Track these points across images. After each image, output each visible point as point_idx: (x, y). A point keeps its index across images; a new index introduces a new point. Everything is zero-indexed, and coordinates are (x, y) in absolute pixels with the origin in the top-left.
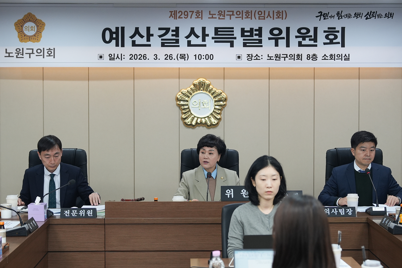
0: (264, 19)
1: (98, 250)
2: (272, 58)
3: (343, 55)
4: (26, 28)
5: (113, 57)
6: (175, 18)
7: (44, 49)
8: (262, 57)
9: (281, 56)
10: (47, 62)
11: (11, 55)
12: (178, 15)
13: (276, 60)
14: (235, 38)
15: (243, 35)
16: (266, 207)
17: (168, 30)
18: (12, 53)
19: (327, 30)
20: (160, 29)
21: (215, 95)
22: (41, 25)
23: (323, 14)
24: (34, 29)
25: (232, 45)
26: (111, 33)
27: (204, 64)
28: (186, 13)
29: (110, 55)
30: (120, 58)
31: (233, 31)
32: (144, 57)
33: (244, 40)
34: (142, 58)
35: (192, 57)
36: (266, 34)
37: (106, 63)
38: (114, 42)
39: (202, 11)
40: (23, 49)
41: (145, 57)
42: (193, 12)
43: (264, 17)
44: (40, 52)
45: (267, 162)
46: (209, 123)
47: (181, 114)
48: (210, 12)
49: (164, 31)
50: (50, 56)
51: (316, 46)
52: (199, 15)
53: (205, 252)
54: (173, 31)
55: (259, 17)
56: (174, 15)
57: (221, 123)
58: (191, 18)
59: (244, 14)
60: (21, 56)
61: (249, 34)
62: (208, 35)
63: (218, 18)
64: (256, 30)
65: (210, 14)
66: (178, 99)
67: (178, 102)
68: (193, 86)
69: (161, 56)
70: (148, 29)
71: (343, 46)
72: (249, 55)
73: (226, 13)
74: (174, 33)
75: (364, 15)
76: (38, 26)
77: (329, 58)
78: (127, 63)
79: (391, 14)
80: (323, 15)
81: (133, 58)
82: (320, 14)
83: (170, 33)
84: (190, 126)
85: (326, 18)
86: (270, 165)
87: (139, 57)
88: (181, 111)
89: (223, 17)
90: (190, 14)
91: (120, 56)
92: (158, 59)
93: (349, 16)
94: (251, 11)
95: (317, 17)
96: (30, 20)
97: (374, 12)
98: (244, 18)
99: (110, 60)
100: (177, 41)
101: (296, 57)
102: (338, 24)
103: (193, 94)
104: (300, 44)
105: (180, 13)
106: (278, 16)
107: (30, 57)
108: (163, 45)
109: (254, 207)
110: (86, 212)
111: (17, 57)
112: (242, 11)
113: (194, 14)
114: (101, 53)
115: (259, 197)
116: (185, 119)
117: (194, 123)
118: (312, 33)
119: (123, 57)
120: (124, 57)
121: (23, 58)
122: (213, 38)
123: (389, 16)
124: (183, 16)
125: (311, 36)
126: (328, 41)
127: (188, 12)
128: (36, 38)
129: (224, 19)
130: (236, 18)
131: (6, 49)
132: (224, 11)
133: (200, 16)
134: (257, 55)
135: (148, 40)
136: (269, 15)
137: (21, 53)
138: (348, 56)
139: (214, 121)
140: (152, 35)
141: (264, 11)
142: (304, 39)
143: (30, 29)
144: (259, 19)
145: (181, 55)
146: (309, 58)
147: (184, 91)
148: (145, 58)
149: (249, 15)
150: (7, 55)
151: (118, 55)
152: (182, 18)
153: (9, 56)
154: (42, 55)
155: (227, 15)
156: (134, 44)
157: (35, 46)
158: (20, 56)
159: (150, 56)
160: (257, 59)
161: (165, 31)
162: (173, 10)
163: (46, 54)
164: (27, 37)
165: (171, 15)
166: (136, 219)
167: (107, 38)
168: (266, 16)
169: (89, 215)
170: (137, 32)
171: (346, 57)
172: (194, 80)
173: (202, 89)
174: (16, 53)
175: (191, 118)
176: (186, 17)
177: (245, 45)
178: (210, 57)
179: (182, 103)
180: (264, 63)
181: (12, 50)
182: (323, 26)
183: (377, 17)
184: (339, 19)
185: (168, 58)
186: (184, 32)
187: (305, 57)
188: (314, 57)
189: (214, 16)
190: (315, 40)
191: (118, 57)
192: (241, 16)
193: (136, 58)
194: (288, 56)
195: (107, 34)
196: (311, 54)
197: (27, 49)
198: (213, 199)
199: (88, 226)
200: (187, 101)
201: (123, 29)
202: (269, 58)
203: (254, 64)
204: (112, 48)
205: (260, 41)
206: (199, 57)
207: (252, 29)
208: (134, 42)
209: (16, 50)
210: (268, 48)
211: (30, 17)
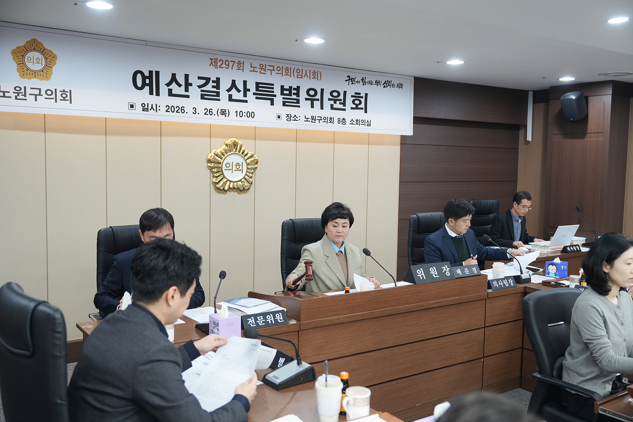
0: (302, 78)
2: (308, 120)
3: (366, 121)
4: (29, 59)
5: (146, 107)
6: (216, 67)
7: (56, 90)
9: (317, 118)
10: (61, 108)
11: (7, 94)
12: (219, 64)
13: (312, 122)
14: (275, 96)
15: (282, 94)
18: (9, 92)
19: (354, 95)
20: (200, 78)
21: (248, 157)
22: (50, 58)
23: (351, 78)
24: (40, 62)
25: (272, 104)
26: (144, 78)
27: (245, 122)
28: (227, 63)
29: (143, 105)
30: (155, 109)
31: (273, 88)
32: (181, 110)
33: (283, 98)
34: (180, 111)
35: (233, 114)
36: (303, 95)
37: (138, 114)
38: (147, 88)
40: (25, 87)
41: (182, 109)
42: (234, 62)
43: (302, 76)
44: (51, 94)
46: (241, 188)
47: (212, 178)
48: (251, 64)
49: (204, 81)
50: (64, 100)
51: (344, 110)
52: (240, 66)
54: (213, 82)
55: (297, 75)
56: (214, 63)
57: (252, 187)
58: (232, 69)
59: (284, 70)
60: (23, 97)
61: (287, 92)
62: (249, 90)
63: (259, 72)
64: (294, 89)
65: (251, 67)
66: (209, 161)
67: (209, 164)
68: (225, 146)
69: (201, 111)
70: (187, 76)
71: (366, 112)
72: (288, 115)
73: (268, 67)
74: (215, 84)
75: (382, 83)
76: (47, 59)
77: (355, 123)
78: (162, 116)
79: (401, 85)
80: (351, 80)
81: (170, 110)
82: (348, 78)
83: (211, 84)
85: (353, 82)
87: (176, 110)
89: (264, 72)
90: (231, 64)
91: (154, 107)
92: (197, 113)
93: (371, 83)
94: (291, 68)
95: (346, 81)
96: (34, 49)
97: (389, 82)
98: (283, 75)
99: (143, 110)
100: (218, 94)
101: (329, 119)
102: (362, 89)
103: (226, 156)
104: (332, 108)
105: (221, 61)
107: (36, 100)
108: (203, 97)
110: (274, 317)
111: (16, 98)
112: (282, 67)
113: (236, 65)
114: (132, 101)
116: (217, 183)
117: (226, 188)
118: (341, 97)
119: (158, 108)
120: (160, 108)
121: (26, 100)
122: (254, 94)
123: (400, 87)
124: (224, 65)
125: (341, 100)
126: (354, 106)
127: (230, 62)
128: (45, 75)
129: (265, 74)
130: (277, 73)
132: (265, 65)
133: (242, 68)
134: (295, 116)
135: (187, 90)
136: (306, 74)
137: (22, 93)
138: (369, 122)
139: (247, 185)
140: (191, 85)
141: (302, 70)
142: (335, 102)
143: (35, 61)
144: (298, 77)
145: (221, 110)
146: (339, 122)
147: (216, 151)
148: (183, 111)
149: (288, 72)
151: (152, 105)
152: (223, 68)
153: (5, 96)
154: (53, 98)
155: (268, 70)
156: (170, 93)
157: (44, 85)
158: (20, 97)
159: (189, 109)
160: (295, 120)
162: (213, 57)
164: (31, 73)
165: (212, 63)
167: (139, 84)
168: (303, 75)
169: (279, 321)
170: (174, 78)
172: (226, 139)
173: (234, 150)
174: (14, 93)
175: (223, 182)
176: (227, 67)
177: (284, 104)
178: (251, 115)
179: (214, 165)
180: (301, 125)
181: (9, 87)
182: (352, 90)
183: (391, 86)
184: (363, 85)
185: (208, 113)
186: (225, 85)
187: (336, 121)
188: (343, 121)
189: (255, 69)
190: (344, 104)
191: (152, 107)
192: (281, 72)
193: (173, 111)
194: (322, 119)
195: (139, 77)
196: (341, 118)
197: (31, 88)
200: (220, 163)
201: (157, 73)
202: (306, 120)
203: (292, 125)
204: (145, 96)
205: (298, 101)
206: (240, 114)
207: (291, 87)
208: (170, 91)
209: (15, 88)
210: (305, 109)
211: (35, 45)
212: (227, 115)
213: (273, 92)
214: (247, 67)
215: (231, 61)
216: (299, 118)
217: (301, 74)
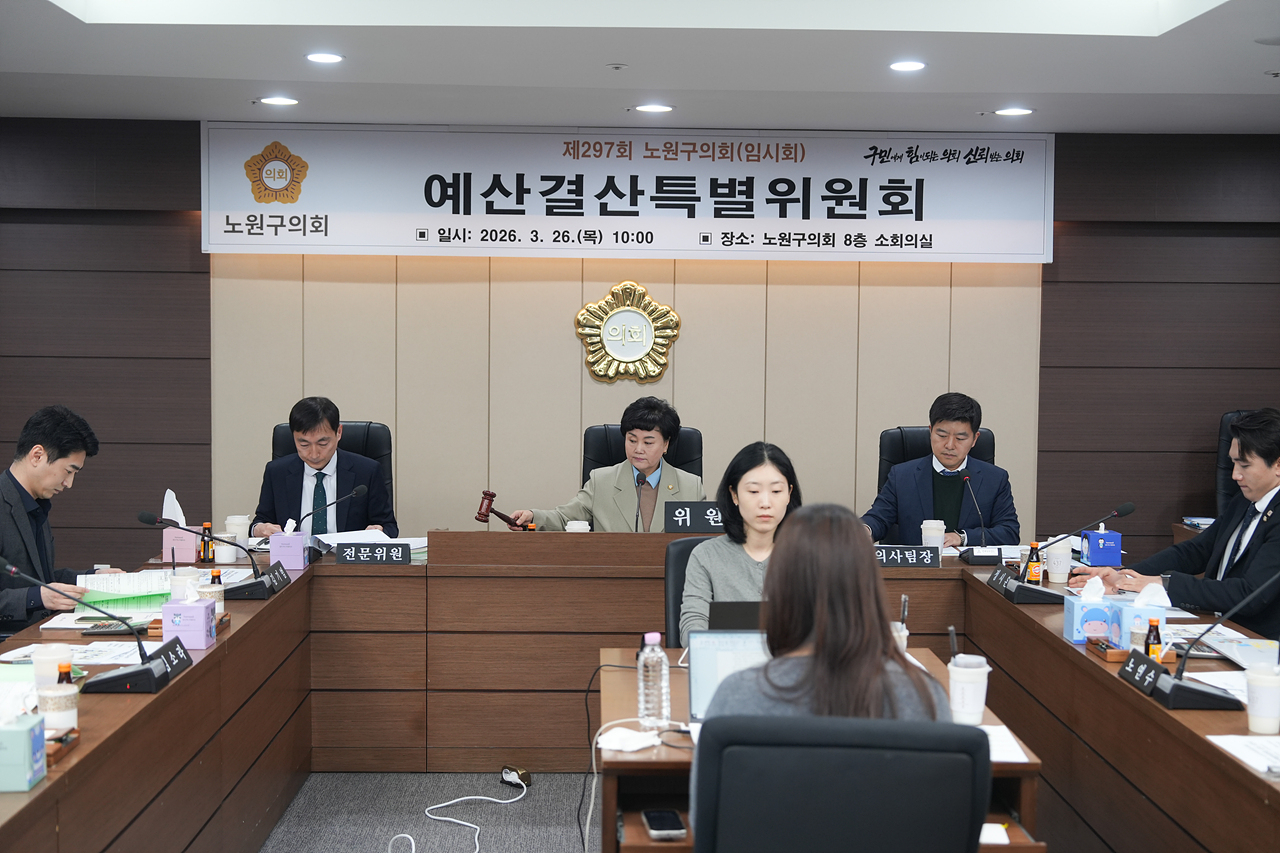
0: (758, 160)
1: (413, 629)
2: (772, 241)
3: (919, 238)
4: (269, 172)
5: (447, 234)
6: (576, 156)
7: (305, 216)
8: (752, 239)
9: (793, 237)
10: (311, 244)
11: (237, 228)
12: (582, 150)
13: (781, 244)
14: (698, 199)
15: (714, 194)
16: (759, 547)
17: (559, 181)
18: (240, 224)
19: (887, 184)
20: (544, 178)
21: (656, 316)
22: (299, 168)
23: (878, 151)
24: (284, 176)
25: (691, 214)
26: (444, 186)
27: (634, 251)
28: (598, 147)
29: (442, 232)
30: (462, 237)
31: (694, 185)
32: (510, 236)
33: (716, 203)
34: (507, 237)
35: (609, 238)
36: (761, 192)
37: (433, 247)
38: (449, 203)
39: (630, 143)
40: (262, 216)
41: (512, 236)
42: (612, 144)
43: (759, 157)
44: (298, 224)
45: (763, 455)
46: (642, 374)
47: (585, 354)
48: (647, 144)
49: (552, 183)
50: (317, 231)
51: (863, 217)
52: (625, 150)
53: (630, 636)
54: (570, 183)
55: (748, 156)
56: (573, 150)
57: (668, 373)
58: (608, 156)
59: (717, 150)
60: (259, 231)
61: (726, 191)
62: (642, 193)
63: (663, 157)
64: (741, 184)
65: (647, 149)
66: (579, 324)
67: (580, 330)
68: (610, 297)
69: (546, 235)
70: (520, 178)
71: (919, 217)
72: (726, 234)
73: (681, 147)
74: (573, 187)
75: (963, 155)
76: (293, 170)
77: (890, 243)
78: (475, 248)
79: (1018, 154)
80: (879, 155)
81: (488, 237)
82: (872, 152)
83: (566, 187)
84: (604, 378)
85: (886, 159)
86: (767, 461)
87: (500, 236)
88: (586, 347)
89: (674, 156)
90: (606, 148)
91: (461, 235)
92: (539, 240)
93: (931, 157)
94: (732, 144)
95: (866, 157)
96: (276, 157)
97: (983, 150)
98: (716, 158)
99: (441, 240)
100: (579, 204)
101: (822, 239)
102: (908, 173)
103: (611, 313)
104: (831, 214)
105: (586, 146)
106: (787, 156)
107: (276, 234)
108: (550, 211)
109: (735, 547)
110: (388, 551)
111: (250, 233)
112: (714, 144)
113: (615, 148)
114: (422, 227)
115: (746, 527)
116: (594, 363)
117: (611, 373)
118: (855, 191)
119: (467, 235)
120: (470, 235)
121: (262, 234)
122: (653, 199)
123: (1015, 158)
124: (591, 152)
125: (854, 197)
126: (889, 208)
127: (603, 144)
128: (290, 194)
129: (677, 159)
130: (701, 157)
131: (228, 217)
132: (677, 143)
133: (627, 153)
134: (742, 234)
135: (520, 201)
136: (768, 152)
137: (258, 224)
138: (928, 238)
139: (653, 369)
140: (528, 191)
141: (759, 144)
142: (839, 203)
143: (277, 175)
144: (748, 160)
145: (586, 232)
146: (848, 242)
147: (593, 306)
148: (512, 238)
149: (726, 152)
150: (230, 228)
151: (457, 230)
152: (589, 156)
153: (234, 231)
154: (301, 230)
155: (682, 151)
156: (490, 209)
157: (288, 210)
158: (256, 230)
159: (523, 234)
160: (742, 243)
161: (554, 182)
162: (570, 139)
163: (309, 227)
164: (271, 193)
165: (568, 150)
166: (491, 568)
167: (436, 197)
168: (762, 154)
169: (395, 558)
170: (497, 184)
171: (924, 241)
173: (628, 302)
174: (247, 225)
175: (605, 362)
176: (598, 154)
177: (718, 214)
178: (646, 237)
179: (588, 331)
180: (757, 252)
181: (240, 217)
182: (879, 176)
183: (989, 159)
184: (911, 162)
185: (560, 238)
186: (593, 186)
187: (840, 240)
188: (860, 240)
189: (655, 154)
190: (862, 205)
191: (457, 234)
192: (710, 153)
193: (494, 238)
194: (806, 237)
195: (436, 186)
196: (853, 234)
197: (270, 217)
198: (647, 529)
199: (393, 579)
200: (598, 327)
201: (468, 177)
202: (767, 241)
203: (736, 252)
204: (444, 217)
205: (750, 206)
206: (624, 237)
207: (732, 181)
208: (490, 205)
209: (248, 219)
210: (766, 220)
211: (276, 151)
212: (597, 240)
213: (694, 192)
214: (639, 151)
215: (606, 143)
216: (751, 239)
217: (755, 152)
